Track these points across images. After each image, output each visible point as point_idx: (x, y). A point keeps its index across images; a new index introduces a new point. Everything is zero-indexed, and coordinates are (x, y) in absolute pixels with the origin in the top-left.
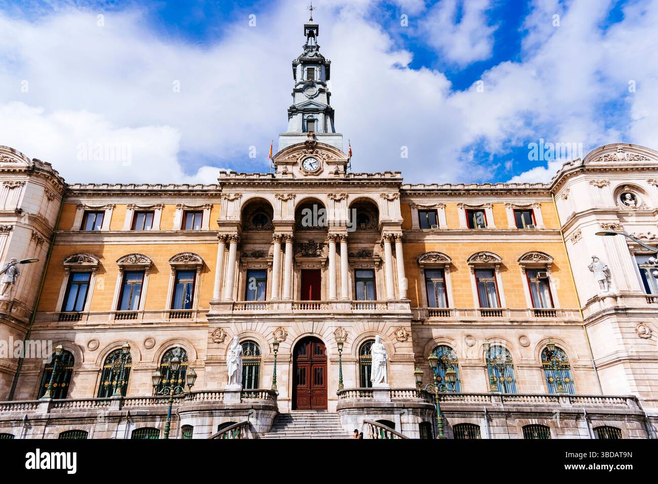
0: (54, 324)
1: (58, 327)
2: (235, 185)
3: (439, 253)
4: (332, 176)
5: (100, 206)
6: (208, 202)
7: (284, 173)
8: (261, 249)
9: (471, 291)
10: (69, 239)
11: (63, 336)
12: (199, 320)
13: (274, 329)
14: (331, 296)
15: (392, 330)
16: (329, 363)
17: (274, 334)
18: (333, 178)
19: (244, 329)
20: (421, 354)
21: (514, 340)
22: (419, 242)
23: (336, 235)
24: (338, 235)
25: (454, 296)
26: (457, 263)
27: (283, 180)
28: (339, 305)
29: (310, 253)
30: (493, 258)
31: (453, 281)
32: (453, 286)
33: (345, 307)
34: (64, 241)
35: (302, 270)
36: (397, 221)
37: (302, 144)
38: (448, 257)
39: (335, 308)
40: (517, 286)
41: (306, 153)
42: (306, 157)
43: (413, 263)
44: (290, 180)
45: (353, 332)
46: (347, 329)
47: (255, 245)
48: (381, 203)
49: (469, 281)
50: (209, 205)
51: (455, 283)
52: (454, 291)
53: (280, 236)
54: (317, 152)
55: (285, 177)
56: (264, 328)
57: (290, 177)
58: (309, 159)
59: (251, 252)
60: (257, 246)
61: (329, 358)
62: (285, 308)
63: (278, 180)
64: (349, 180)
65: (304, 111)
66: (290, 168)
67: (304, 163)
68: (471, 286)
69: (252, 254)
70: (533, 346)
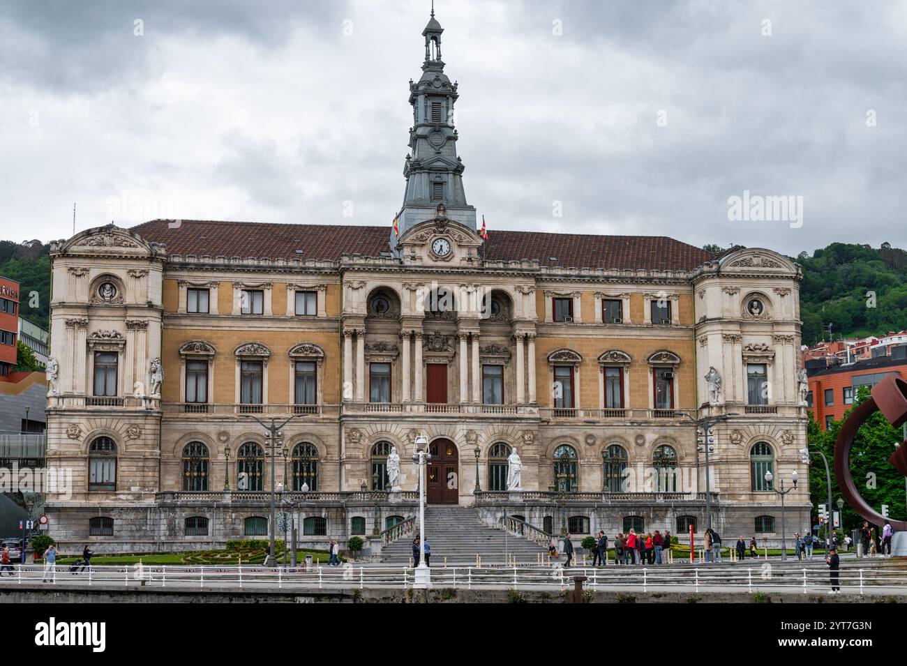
0: (182, 415)
1: (187, 418)
2: (359, 271)
3: (571, 350)
4: (465, 263)
5: (204, 282)
6: (322, 282)
7: (413, 258)
8: (384, 340)
9: (598, 390)
10: (177, 322)
11: (193, 427)
12: (325, 416)
13: (408, 431)
14: (463, 398)
15: (520, 433)
16: (460, 464)
17: (408, 436)
18: (466, 266)
19: (379, 430)
20: (544, 454)
21: (632, 440)
22: (552, 336)
23: (468, 334)
24: (470, 333)
25: (581, 395)
26: (587, 361)
27: (412, 267)
28: (471, 409)
29: (437, 347)
30: (623, 357)
31: (581, 380)
32: (581, 385)
33: (476, 411)
34: (173, 325)
35: (427, 364)
36: (531, 319)
37: (431, 221)
38: (579, 355)
39: (466, 412)
40: (643, 386)
41: (435, 233)
42: (435, 238)
43: (543, 360)
44: (419, 267)
45: (483, 435)
46: (478, 432)
47: (376, 335)
48: (516, 297)
49: (597, 380)
50: (323, 286)
51: (583, 383)
52: (581, 390)
53: (411, 333)
54: (448, 232)
55: (413, 263)
56: (398, 430)
57: (418, 263)
58: (439, 240)
59: (373, 343)
60: (380, 336)
61: (460, 458)
62: (418, 410)
63: (406, 266)
64: (483, 269)
65: (430, 170)
66: (419, 252)
67: (434, 245)
68: (598, 386)
69: (375, 346)
70: (647, 445)
